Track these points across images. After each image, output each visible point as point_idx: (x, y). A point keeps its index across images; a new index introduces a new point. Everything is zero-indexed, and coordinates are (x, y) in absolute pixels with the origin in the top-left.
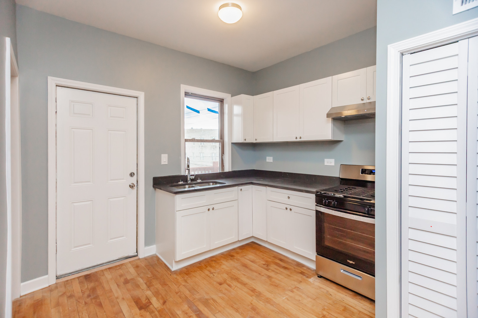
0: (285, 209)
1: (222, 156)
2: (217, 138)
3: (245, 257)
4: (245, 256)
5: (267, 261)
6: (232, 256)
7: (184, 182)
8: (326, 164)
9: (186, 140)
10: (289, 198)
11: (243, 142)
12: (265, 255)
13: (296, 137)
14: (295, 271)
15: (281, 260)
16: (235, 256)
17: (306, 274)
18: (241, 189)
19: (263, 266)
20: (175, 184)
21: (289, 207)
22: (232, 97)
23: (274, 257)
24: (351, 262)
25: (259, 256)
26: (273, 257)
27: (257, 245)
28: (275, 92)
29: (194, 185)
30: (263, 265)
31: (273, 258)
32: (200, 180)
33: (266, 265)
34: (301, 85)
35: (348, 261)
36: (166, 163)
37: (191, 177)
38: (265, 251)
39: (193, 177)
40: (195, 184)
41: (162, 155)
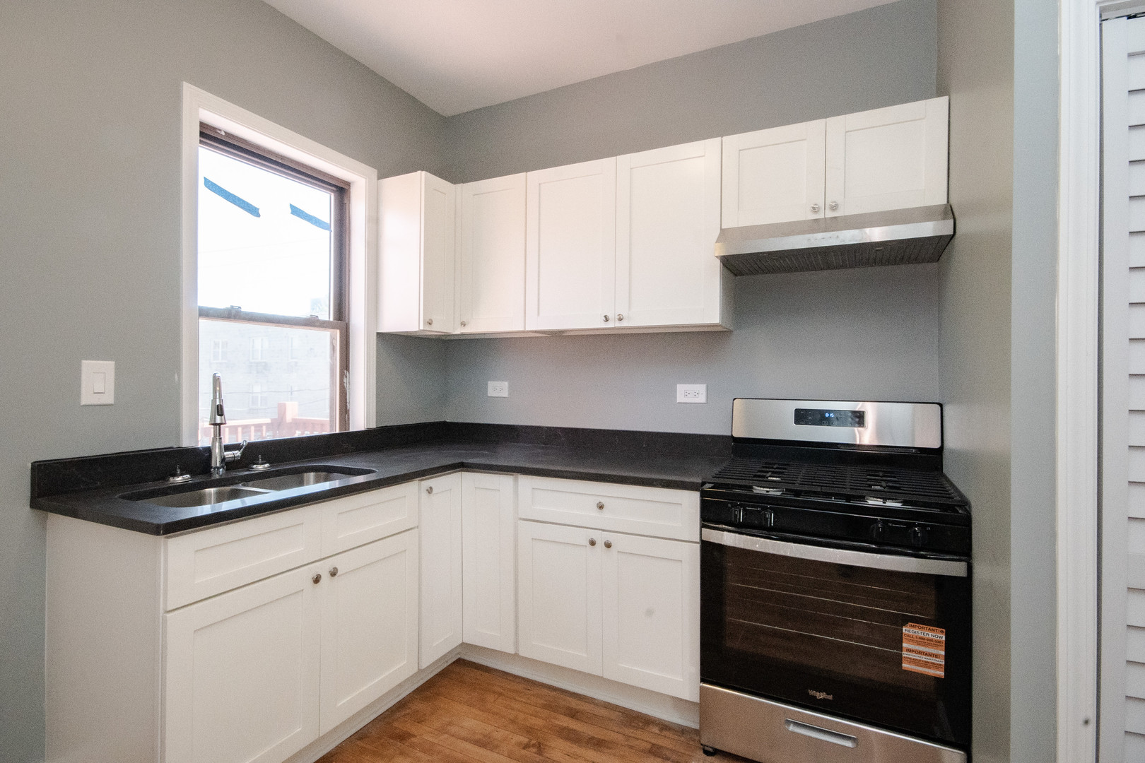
0: (588, 544)
1: (342, 375)
2: (326, 314)
3: (453, 729)
4: (450, 724)
5: (529, 731)
6: (403, 737)
7: (193, 474)
8: (680, 398)
9: (205, 313)
10: (601, 507)
11: (422, 328)
12: (517, 706)
13: (605, 317)
14: (631, 747)
15: (573, 714)
16: (414, 736)
17: (668, 754)
18: (431, 488)
19: (524, 752)
20: (151, 486)
21: (601, 538)
22: (379, 178)
23: (550, 707)
24: (821, 696)
25: (497, 714)
26: (545, 707)
27: (479, 672)
28: (535, 176)
29: (240, 487)
30: (524, 748)
31: (546, 713)
32: (267, 465)
33: (534, 745)
34: (621, 158)
35: (812, 693)
36: (109, 398)
37: (229, 454)
38: (513, 691)
39: (238, 453)
40: (247, 480)
41: (85, 362)
